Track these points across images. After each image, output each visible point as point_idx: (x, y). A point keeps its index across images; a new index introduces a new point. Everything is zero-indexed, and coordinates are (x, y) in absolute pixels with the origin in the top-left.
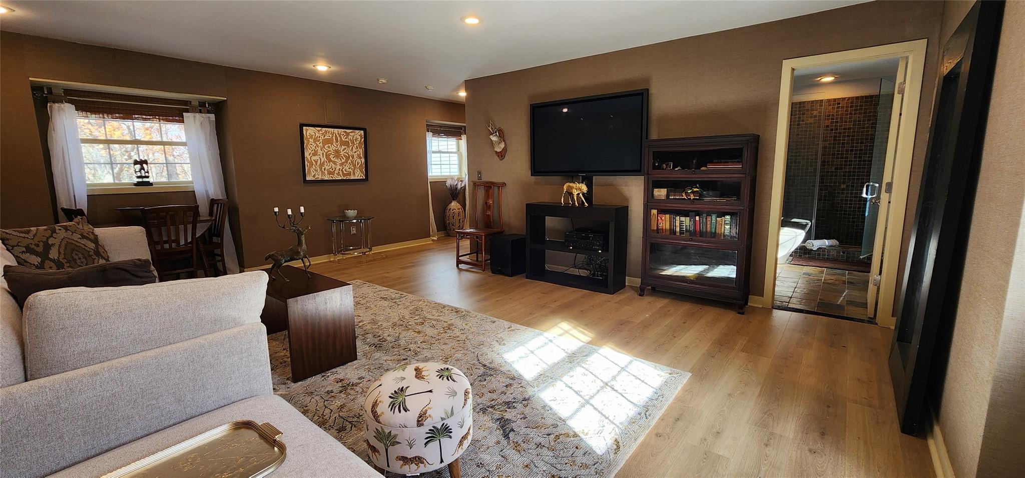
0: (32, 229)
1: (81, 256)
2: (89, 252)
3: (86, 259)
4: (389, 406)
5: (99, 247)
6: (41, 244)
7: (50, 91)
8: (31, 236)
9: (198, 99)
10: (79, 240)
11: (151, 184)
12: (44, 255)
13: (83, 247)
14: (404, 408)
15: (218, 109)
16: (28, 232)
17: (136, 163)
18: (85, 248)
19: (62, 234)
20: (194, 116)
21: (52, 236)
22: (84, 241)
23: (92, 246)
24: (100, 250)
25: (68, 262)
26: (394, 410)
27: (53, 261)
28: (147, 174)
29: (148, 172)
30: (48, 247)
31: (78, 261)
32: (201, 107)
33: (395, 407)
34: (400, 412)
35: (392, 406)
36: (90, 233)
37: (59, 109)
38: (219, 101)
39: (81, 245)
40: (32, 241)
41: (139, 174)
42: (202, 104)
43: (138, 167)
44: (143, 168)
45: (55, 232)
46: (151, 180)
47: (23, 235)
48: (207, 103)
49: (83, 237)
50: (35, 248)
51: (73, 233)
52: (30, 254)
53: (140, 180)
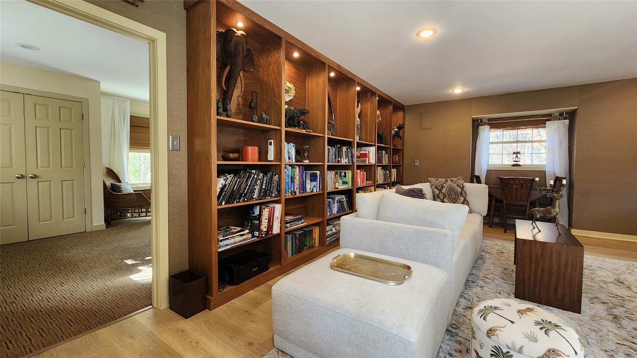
0: (440, 179)
1: (454, 194)
2: (458, 192)
3: (456, 196)
4: (479, 310)
5: (463, 191)
6: (441, 186)
7: (481, 120)
8: (439, 181)
9: (559, 111)
10: (455, 187)
11: (520, 166)
12: (440, 191)
13: (456, 190)
14: (484, 317)
15: (571, 116)
16: (437, 180)
17: (514, 153)
18: (457, 191)
19: (449, 182)
20: (554, 123)
21: (445, 183)
22: (457, 188)
23: (460, 190)
24: (463, 193)
25: (448, 195)
26: (479, 314)
27: (443, 193)
28: (519, 160)
29: (520, 159)
30: (442, 187)
31: (452, 196)
32: (561, 116)
33: (481, 313)
34: (481, 317)
35: (481, 311)
36: (462, 185)
37: (483, 129)
38: (573, 109)
39: (455, 189)
40: (438, 184)
41: (514, 160)
42: (561, 114)
43: (515, 155)
44: (517, 157)
45: (447, 182)
46: (520, 163)
47: (436, 181)
48: (565, 113)
49: (458, 185)
50: (438, 187)
51: (454, 183)
52: (436, 189)
53: (515, 163)
